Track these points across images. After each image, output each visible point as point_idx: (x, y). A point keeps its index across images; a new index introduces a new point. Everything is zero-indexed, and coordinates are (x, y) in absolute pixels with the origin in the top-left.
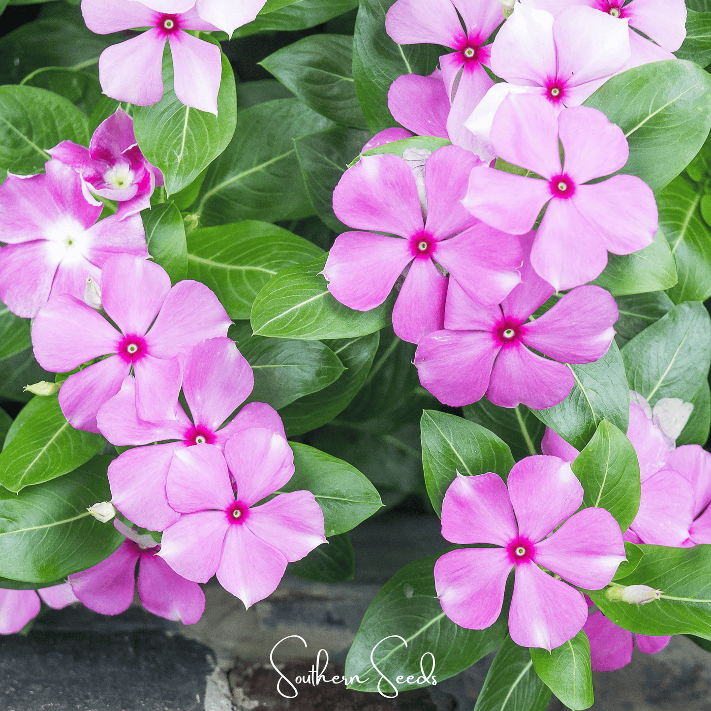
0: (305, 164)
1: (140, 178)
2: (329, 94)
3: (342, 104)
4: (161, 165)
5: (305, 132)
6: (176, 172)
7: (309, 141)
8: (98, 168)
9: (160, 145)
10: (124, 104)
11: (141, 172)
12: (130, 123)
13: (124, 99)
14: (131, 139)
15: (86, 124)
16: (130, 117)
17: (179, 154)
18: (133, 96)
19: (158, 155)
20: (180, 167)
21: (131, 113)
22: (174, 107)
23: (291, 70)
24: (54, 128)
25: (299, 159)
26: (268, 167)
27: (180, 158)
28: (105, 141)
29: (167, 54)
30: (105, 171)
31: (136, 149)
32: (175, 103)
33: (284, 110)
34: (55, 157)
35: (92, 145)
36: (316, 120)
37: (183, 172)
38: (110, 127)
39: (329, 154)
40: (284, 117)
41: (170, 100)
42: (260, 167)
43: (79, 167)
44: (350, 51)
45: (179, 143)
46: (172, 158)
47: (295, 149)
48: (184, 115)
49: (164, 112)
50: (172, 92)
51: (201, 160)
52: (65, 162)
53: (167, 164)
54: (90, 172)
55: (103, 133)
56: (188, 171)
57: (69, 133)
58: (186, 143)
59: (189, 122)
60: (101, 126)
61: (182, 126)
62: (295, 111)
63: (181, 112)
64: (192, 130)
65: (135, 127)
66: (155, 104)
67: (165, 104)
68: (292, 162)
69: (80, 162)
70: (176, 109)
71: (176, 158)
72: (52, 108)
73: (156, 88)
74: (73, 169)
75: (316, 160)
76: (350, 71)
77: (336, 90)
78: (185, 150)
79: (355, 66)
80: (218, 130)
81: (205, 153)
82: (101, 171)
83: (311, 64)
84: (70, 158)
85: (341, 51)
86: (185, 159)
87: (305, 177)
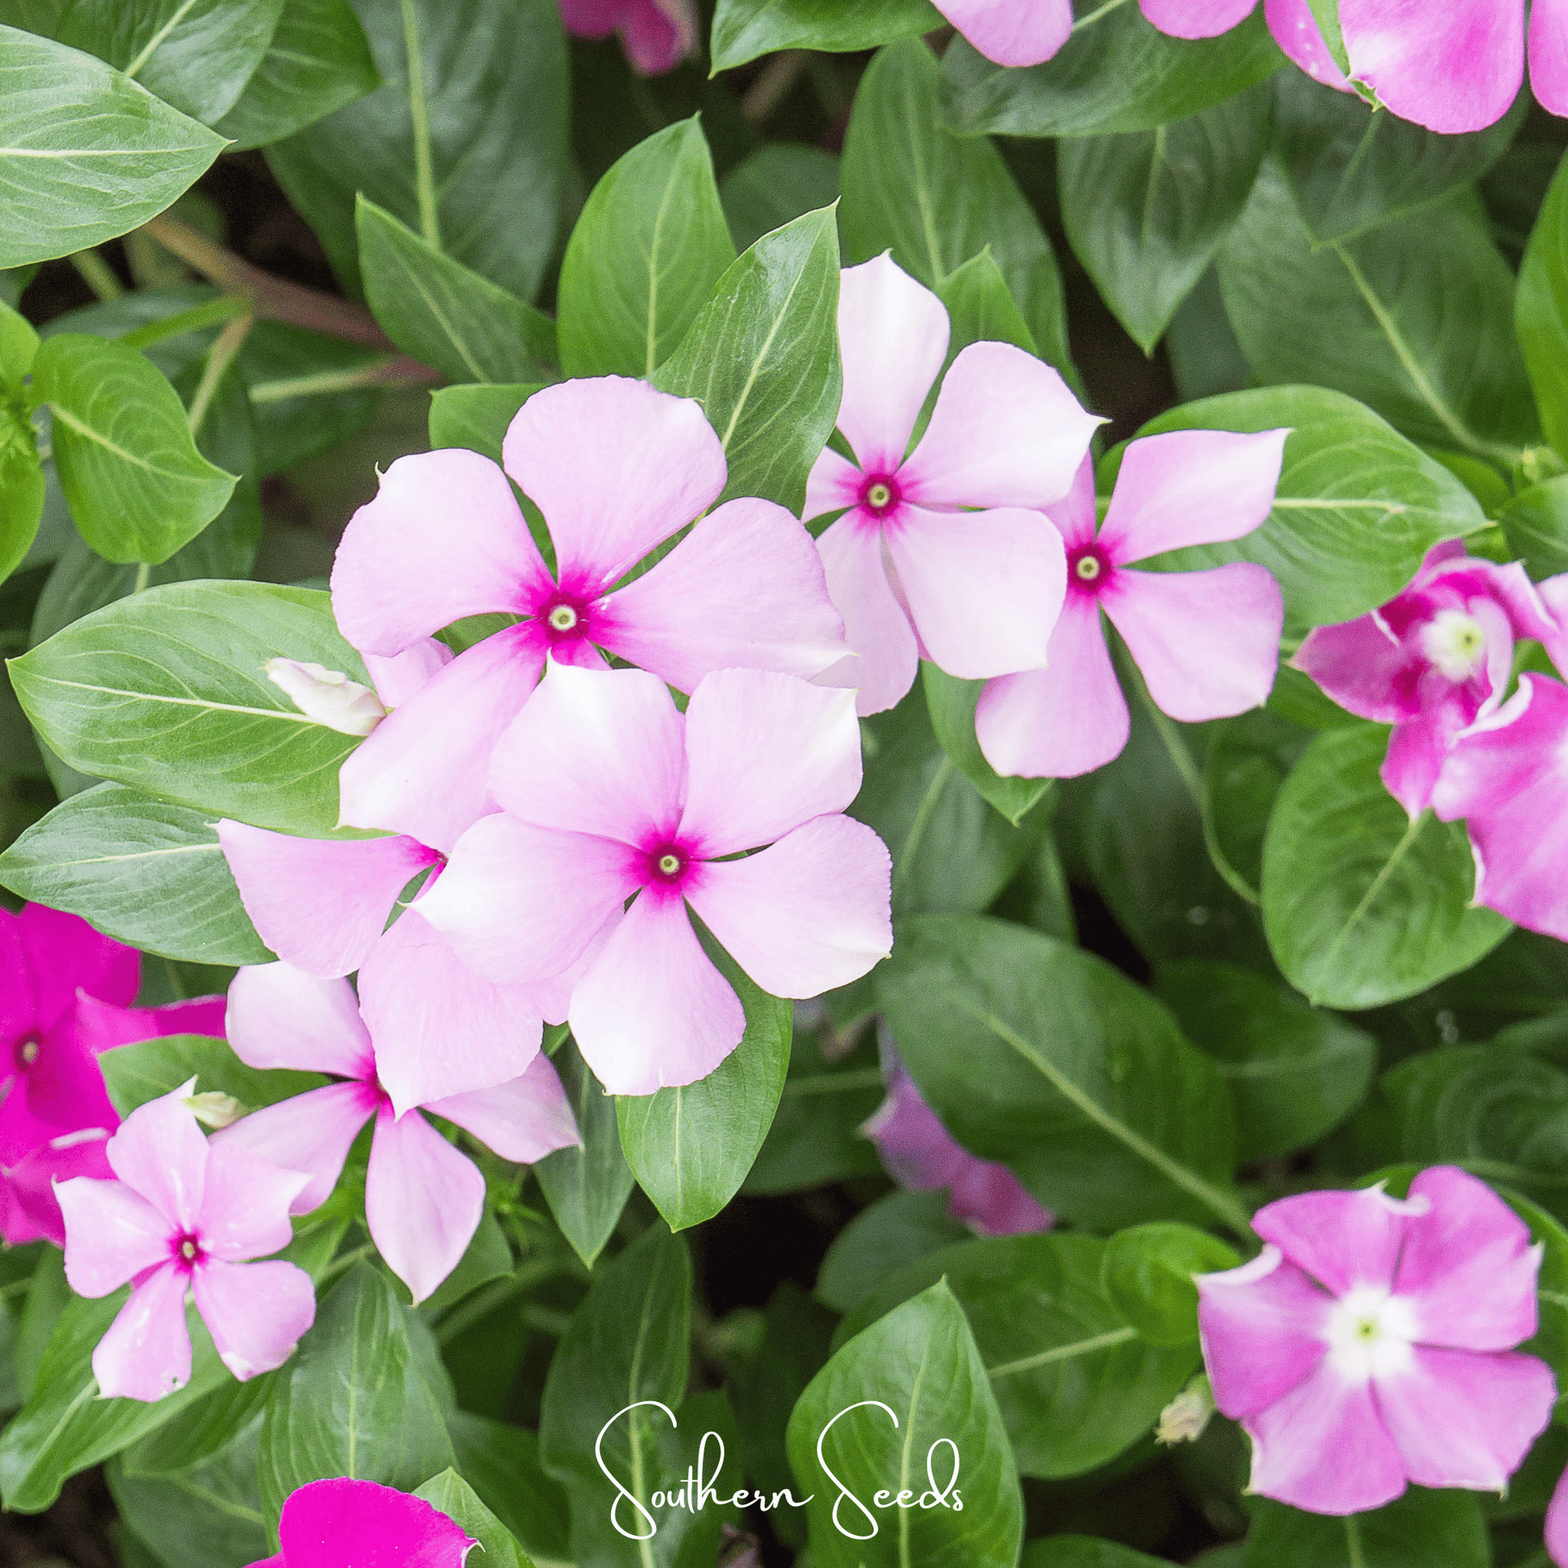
0: (1368, 215)
1: (1451, 595)
2: (1200, 180)
3: (1219, 147)
4: (1418, 548)
5: (1295, 225)
6: (1430, 513)
7: (1315, 211)
8: (1439, 695)
9: (1369, 556)
10: (1283, 654)
11: (1435, 596)
12: (1326, 634)
13: (1273, 654)
14: (1363, 626)
15: (1334, 737)
16: (1312, 634)
17: (1384, 511)
18: (1264, 633)
19: (1397, 559)
20: (1417, 503)
21: (1301, 634)
22: (1276, 535)
23: (1155, 278)
24: (1354, 810)
25: (1357, 232)
26: (1386, 302)
27: (1395, 508)
28: (1373, 686)
29: (1153, 565)
30: (1442, 679)
31: (1386, 612)
32: (1267, 537)
33: (1248, 281)
34: (1426, 797)
35: (1388, 717)
36: (1263, 204)
37: (1428, 495)
38: (1339, 680)
39: (1338, 162)
40: (1264, 280)
41: (1262, 547)
42: (1387, 320)
43: (1442, 740)
44: (1094, 141)
45: (1360, 514)
46: (1398, 525)
47: (1334, 243)
48: (1293, 511)
49: (1291, 558)
50: (1241, 546)
51: (1395, 458)
52: (1435, 773)
53: (1412, 536)
54: (1450, 714)
55: (1356, 694)
56: (1424, 484)
57: (1362, 773)
58: (1359, 496)
59: (1308, 495)
60: (1341, 700)
61: (1319, 511)
62: (1246, 255)
63: (1285, 517)
64: (1324, 487)
65: (1333, 620)
66: (1277, 580)
67: (1272, 556)
68: (1367, 248)
69: (1431, 739)
70: (1278, 528)
71: (1397, 517)
72: (1307, 820)
73: (1239, 579)
74: (1451, 753)
75: (1357, 190)
76: (1141, 135)
77: (1189, 165)
78: (1375, 498)
79: (1130, 126)
80: (1319, 427)
81: (1377, 449)
82: (1445, 688)
83: (1135, 230)
84: (1422, 765)
85: (1097, 166)
86: (1397, 495)
87: (1399, 213)
